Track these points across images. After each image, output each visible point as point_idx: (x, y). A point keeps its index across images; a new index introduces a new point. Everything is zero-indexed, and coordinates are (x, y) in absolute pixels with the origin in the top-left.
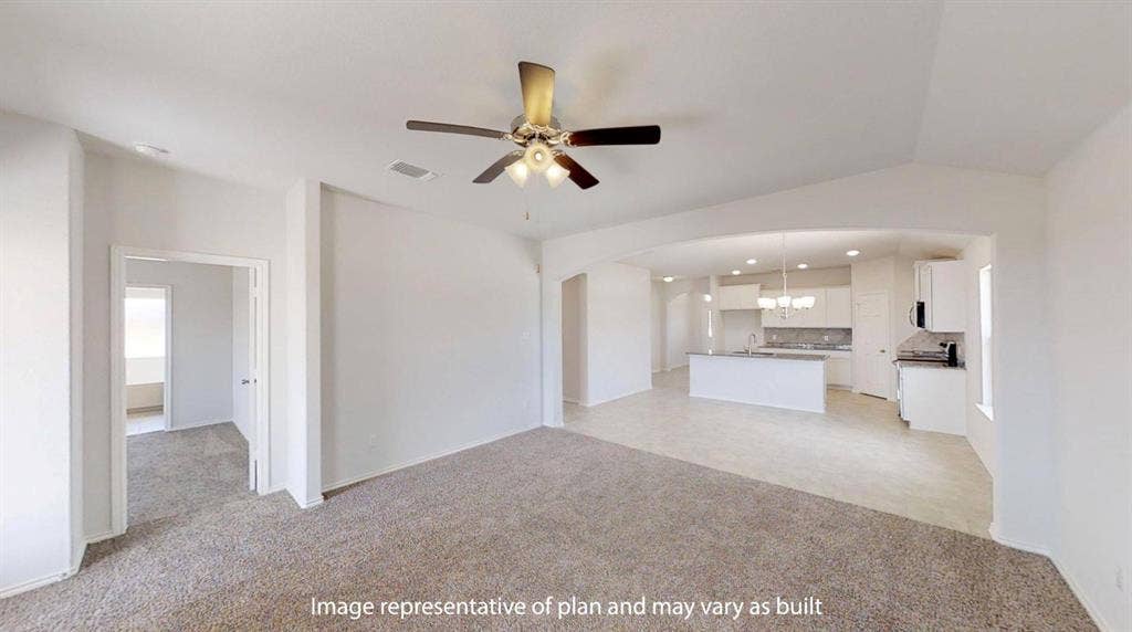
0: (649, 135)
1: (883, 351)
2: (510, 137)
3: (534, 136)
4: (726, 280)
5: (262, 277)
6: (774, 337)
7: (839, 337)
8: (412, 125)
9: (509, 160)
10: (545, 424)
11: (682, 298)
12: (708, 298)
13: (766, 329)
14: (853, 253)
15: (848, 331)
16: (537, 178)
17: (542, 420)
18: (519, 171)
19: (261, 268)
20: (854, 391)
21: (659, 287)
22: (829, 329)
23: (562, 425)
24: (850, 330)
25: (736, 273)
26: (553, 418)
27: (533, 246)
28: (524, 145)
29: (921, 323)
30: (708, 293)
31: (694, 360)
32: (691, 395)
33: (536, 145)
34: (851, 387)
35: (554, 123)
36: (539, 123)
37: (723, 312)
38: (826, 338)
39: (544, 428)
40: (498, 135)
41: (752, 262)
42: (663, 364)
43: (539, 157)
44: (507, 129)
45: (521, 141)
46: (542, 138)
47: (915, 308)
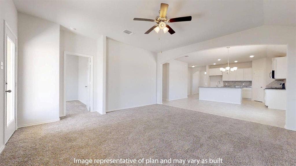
0: (189, 19)
1: (262, 87)
2: (155, 21)
3: (161, 21)
4: (211, 67)
5: (92, 61)
6: (227, 84)
7: (248, 84)
8: (135, 19)
9: (155, 27)
10: (157, 103)
11: (198, 73)
12: (206, 73)
13: (224, 81)
14: (252, 56)
15: (251, 82)
16: (161, 31)
17: (156, 102)
18: (157, 29)
19: (92, 58)
20: (252, 100)
21: (190, 69)
22: (244, 81)
23: (162, 104)
24: (251, 81)
25: (215, 64)
26: (160, 102)
27: (155, 54)
28: (158, 23)
29: (273, 77)
30: (206, 71)
31: (200, 89)
32: (199, 99)
33: (162, 23)
34: (251, 99)
35: (166, 17)
36: (162, 17)
37: (210, 76)
38: (243, 84)
39: (157, 104)
40: (152, 21)
41: (219, 60)
42: (191, 92)
43: (162, 25)
44: (155, 19)
45: (158, 22)
46: (163, 21)
47: (271, 73)
